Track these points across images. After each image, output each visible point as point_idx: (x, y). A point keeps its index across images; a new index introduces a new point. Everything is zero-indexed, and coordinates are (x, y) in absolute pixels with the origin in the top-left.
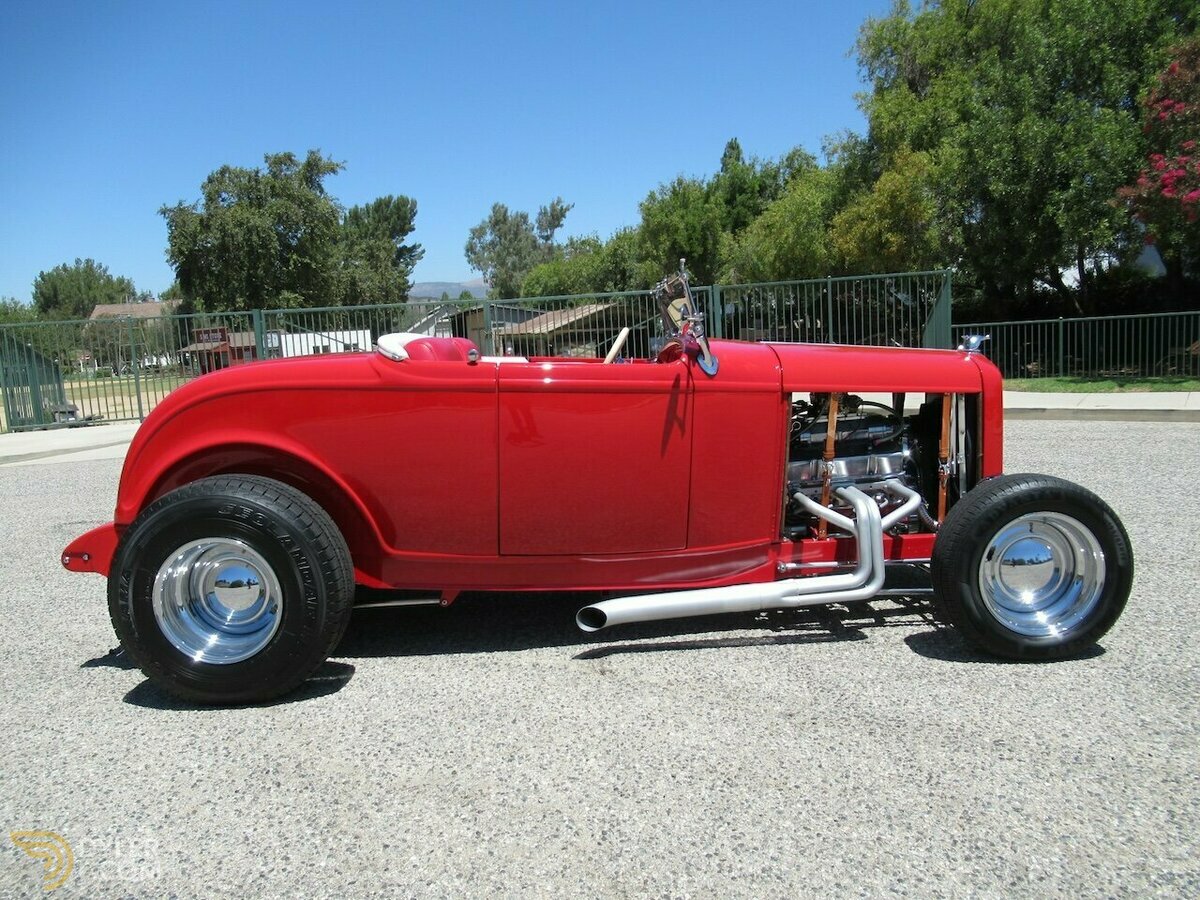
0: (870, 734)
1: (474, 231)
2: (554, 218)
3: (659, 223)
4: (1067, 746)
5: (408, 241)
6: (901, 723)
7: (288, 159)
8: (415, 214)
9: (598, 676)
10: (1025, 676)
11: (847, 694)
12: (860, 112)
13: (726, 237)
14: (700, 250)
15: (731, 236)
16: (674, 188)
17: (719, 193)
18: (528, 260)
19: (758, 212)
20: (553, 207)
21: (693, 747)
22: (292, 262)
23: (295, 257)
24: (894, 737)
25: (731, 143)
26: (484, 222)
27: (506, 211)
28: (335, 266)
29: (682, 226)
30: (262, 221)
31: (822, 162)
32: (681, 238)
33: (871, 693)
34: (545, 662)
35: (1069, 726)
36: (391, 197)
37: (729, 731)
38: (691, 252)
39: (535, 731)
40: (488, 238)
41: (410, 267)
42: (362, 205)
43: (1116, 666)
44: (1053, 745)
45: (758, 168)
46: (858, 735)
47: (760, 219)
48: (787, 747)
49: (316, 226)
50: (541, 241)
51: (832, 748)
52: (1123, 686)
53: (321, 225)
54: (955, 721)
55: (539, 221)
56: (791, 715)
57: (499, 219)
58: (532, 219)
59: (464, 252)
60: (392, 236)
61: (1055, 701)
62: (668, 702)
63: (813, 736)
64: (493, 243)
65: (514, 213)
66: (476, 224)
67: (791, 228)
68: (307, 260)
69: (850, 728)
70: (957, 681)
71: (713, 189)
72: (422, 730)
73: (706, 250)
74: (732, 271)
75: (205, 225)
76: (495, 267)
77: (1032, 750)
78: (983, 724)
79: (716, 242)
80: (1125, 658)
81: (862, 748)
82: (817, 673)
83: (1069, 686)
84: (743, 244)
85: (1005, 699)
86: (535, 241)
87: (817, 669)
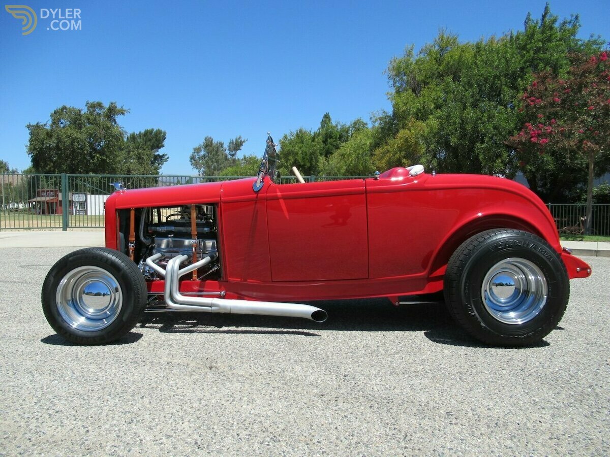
0: (371, 407)
1: (195, 149)
2: (237, 145)
3: (289, 150)
4: (490, 416)
5: (161, 152)
6: (390, 401)
7: (100, 105)
8: (165, 139)
9: (207, 370)
10: (465, 374)
11: (359, 383)
12: (389, 101)
13: (322, 159)
14: (308, 165)
15: (324, 158)
16: (297, 133)
17: (320, 137)
18: (222, 166)
19: (337, 148)
20: (236, 140)
21: (256, 415)
22: (96, 158)
23: (98, 155)
24: (385, 409)
25: (326, 115)
26: (200, 145)
27: (212, 141)
28: (120, 162)
29: (300, 152)
30: (81, 135)
31: (370, 126)
32: (299, 158)
33: (374, 382)
34: (176, 361)
35: (491, 404)
36: (153, 130)
37: (281, 405)
38: (304, 165)
39: (154, 404)
40: (202, 153)
41: (160, 165)
42: (137, 132)
43: (516, 369)
44: (482, 415)
45: (339, 127)
46: (363, 408)
47: (339, 151)
48: (317, 415)
49: (111, 140)
50: (229, 157)
51: (345, 416)
52: (521, 380)
53: (114, 140)
54: (423, 400)
55: (229, 147)
56: (322, 396)
57: (208, 144)
58: (226, 146)
59: (189, 159)
60: (152, 149)
61: (483, 389)
62: (247, 386)
63: (334, 408)
64: (204, 156)
65: (216, 142)
66: (197, 146)
67: (354, 156)
68: (105, 158)
69: (359, 404)
70: (426, 376)
71: (317, 135)
72: (77, 402)
73: (311, 164)
74: (324, 175)
75: (49, 135)
76: (204, 168)
77: (469, 418)
78: (440, 402)
79: (317, 161)
80: (521, 365)
81: (364, 417)
82: (343, 370)
83: (490, 380)
84: (331, 163)
85: (453, 387)
86: (226, 156)
87: (343, 368)
